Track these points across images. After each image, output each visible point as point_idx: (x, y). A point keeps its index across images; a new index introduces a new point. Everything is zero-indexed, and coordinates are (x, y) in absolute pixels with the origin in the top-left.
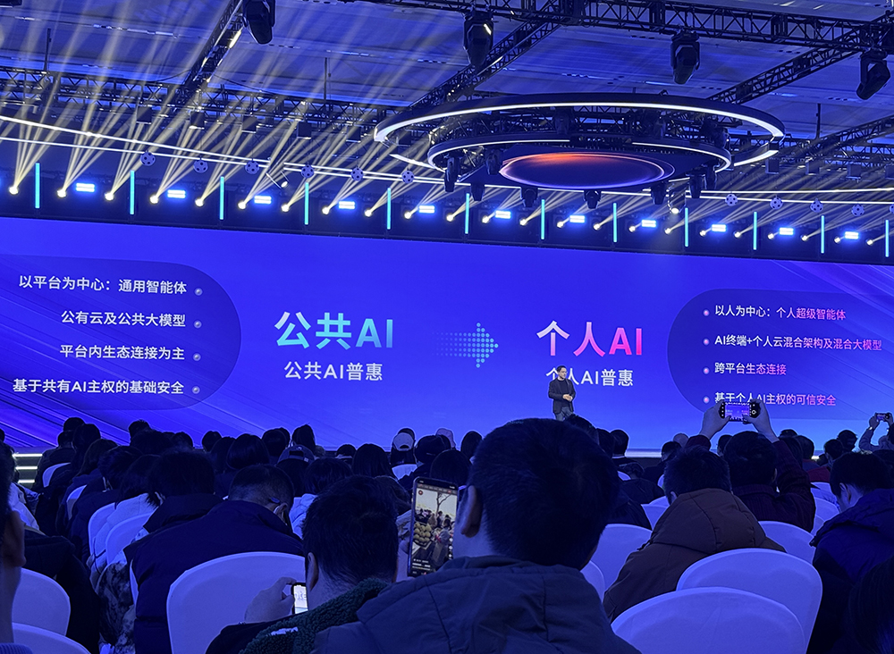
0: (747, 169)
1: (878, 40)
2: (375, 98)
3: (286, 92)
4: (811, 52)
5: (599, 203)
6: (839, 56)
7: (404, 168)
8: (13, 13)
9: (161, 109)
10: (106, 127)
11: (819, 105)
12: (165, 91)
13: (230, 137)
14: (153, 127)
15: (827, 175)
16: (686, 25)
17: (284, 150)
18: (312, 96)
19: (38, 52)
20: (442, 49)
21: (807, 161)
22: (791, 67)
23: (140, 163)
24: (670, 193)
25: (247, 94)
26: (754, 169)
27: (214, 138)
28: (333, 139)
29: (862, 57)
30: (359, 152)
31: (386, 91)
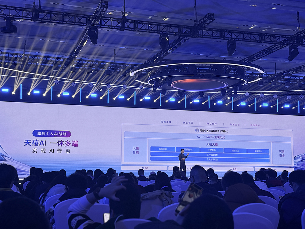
0: (252, 84)
1: (295, 41)
2: (130, 62)
3: (102, 60)
4: (273, 46)
5: (203, 95)
6: (282, 47)
7: (140, 85)
8: (14, 36)
9: (61, 66)
10: (43, 72)
11: (276, 63)
12: (62, 60)
13: (84, 75)
14: (58, 72)
15: (279, 86)
16: (232, 37)
17: (101, 79)
18: (110, 61)
19: (22, 48)
20: (152, 46)
21: (272, 81)
22: (266, 51)
23: (54, 84)
24: (227, 92)
25: (89, 61)
26: (256, 83)
27: (78, 75)
28: (117, 75)
29: (289, 47)
30: (125, 79)
31: (134, 59)
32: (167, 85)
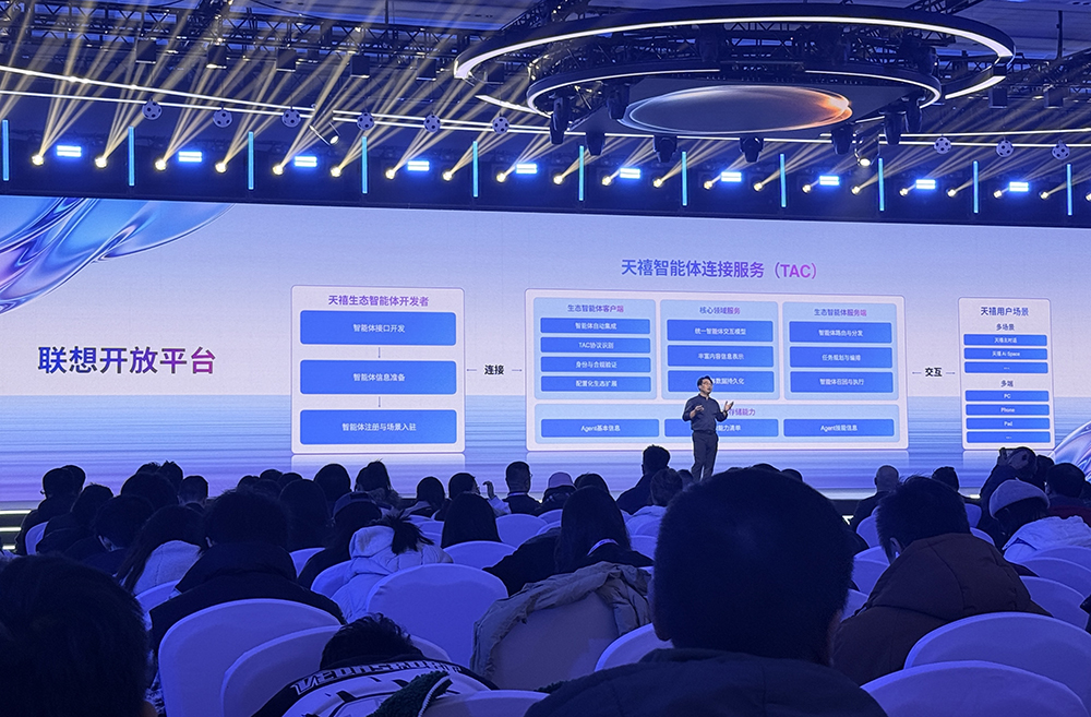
0: (964, 103)
2: (454, 20)
3: (335, 16)
5: (760, 154)
7: (495, 114)
9: (168, 43)
10: (96, 70)
11: (1060, 12)
12: (170, 19)
13: (261, 77)
14: (158, 66)
15: (1074, 108)
17: (332, 93)
18: (371, 19)
21: (1045, 90)
23: (141, 116)
24: (858, 139)
25: (282, 20)
26: (972, 102)
27: (235, 85)
28: (399, 76)
30: (433, 94)
31: (469, 10)
32: (607, 112)
